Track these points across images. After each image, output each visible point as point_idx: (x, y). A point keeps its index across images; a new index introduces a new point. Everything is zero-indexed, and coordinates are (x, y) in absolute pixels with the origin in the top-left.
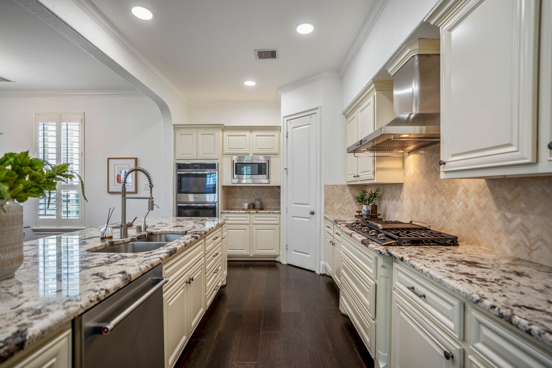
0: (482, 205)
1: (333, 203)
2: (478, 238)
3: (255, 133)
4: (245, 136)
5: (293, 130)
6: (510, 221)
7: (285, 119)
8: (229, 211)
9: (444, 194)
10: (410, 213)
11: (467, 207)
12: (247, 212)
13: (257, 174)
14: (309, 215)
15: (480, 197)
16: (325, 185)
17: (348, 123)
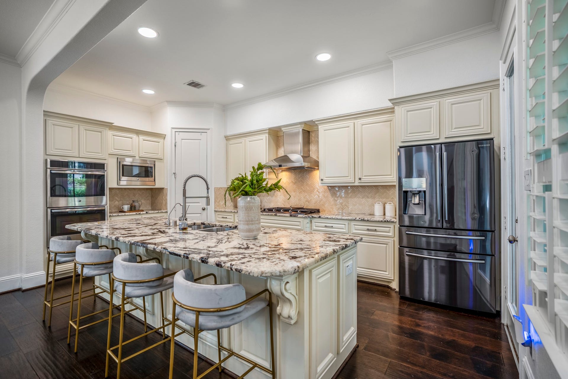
1: (220, 201)
2: (324, 209)
3: (142, 137)
4: (131, 138)
5: (181, 141)
7: (173, 129)
8: (119, 214)
11: (319, 197)
12: (137, 213)
13: (144, 176)
14: (200, 211)
16: (215, 188)
17: (230, 145)
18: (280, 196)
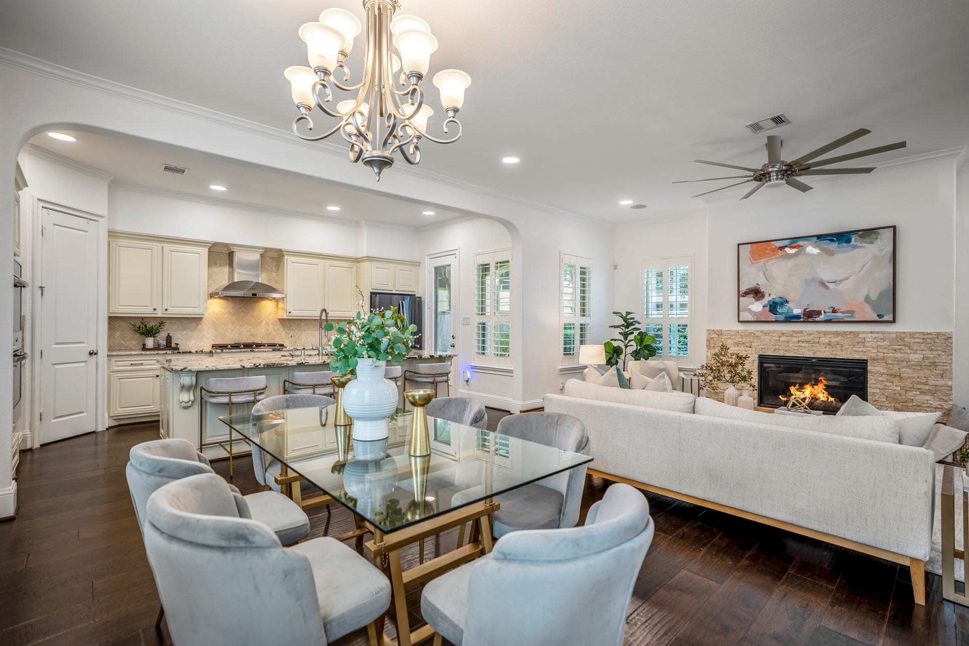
0: (276, 329)
5: (53, 228)
6: (288, 334)
7: (38, 202)
9: (251, 325)
10: (214, 338)
14: (86, 356)
15: (275, 326)
17: (119, 246)
18: (208, 329)
